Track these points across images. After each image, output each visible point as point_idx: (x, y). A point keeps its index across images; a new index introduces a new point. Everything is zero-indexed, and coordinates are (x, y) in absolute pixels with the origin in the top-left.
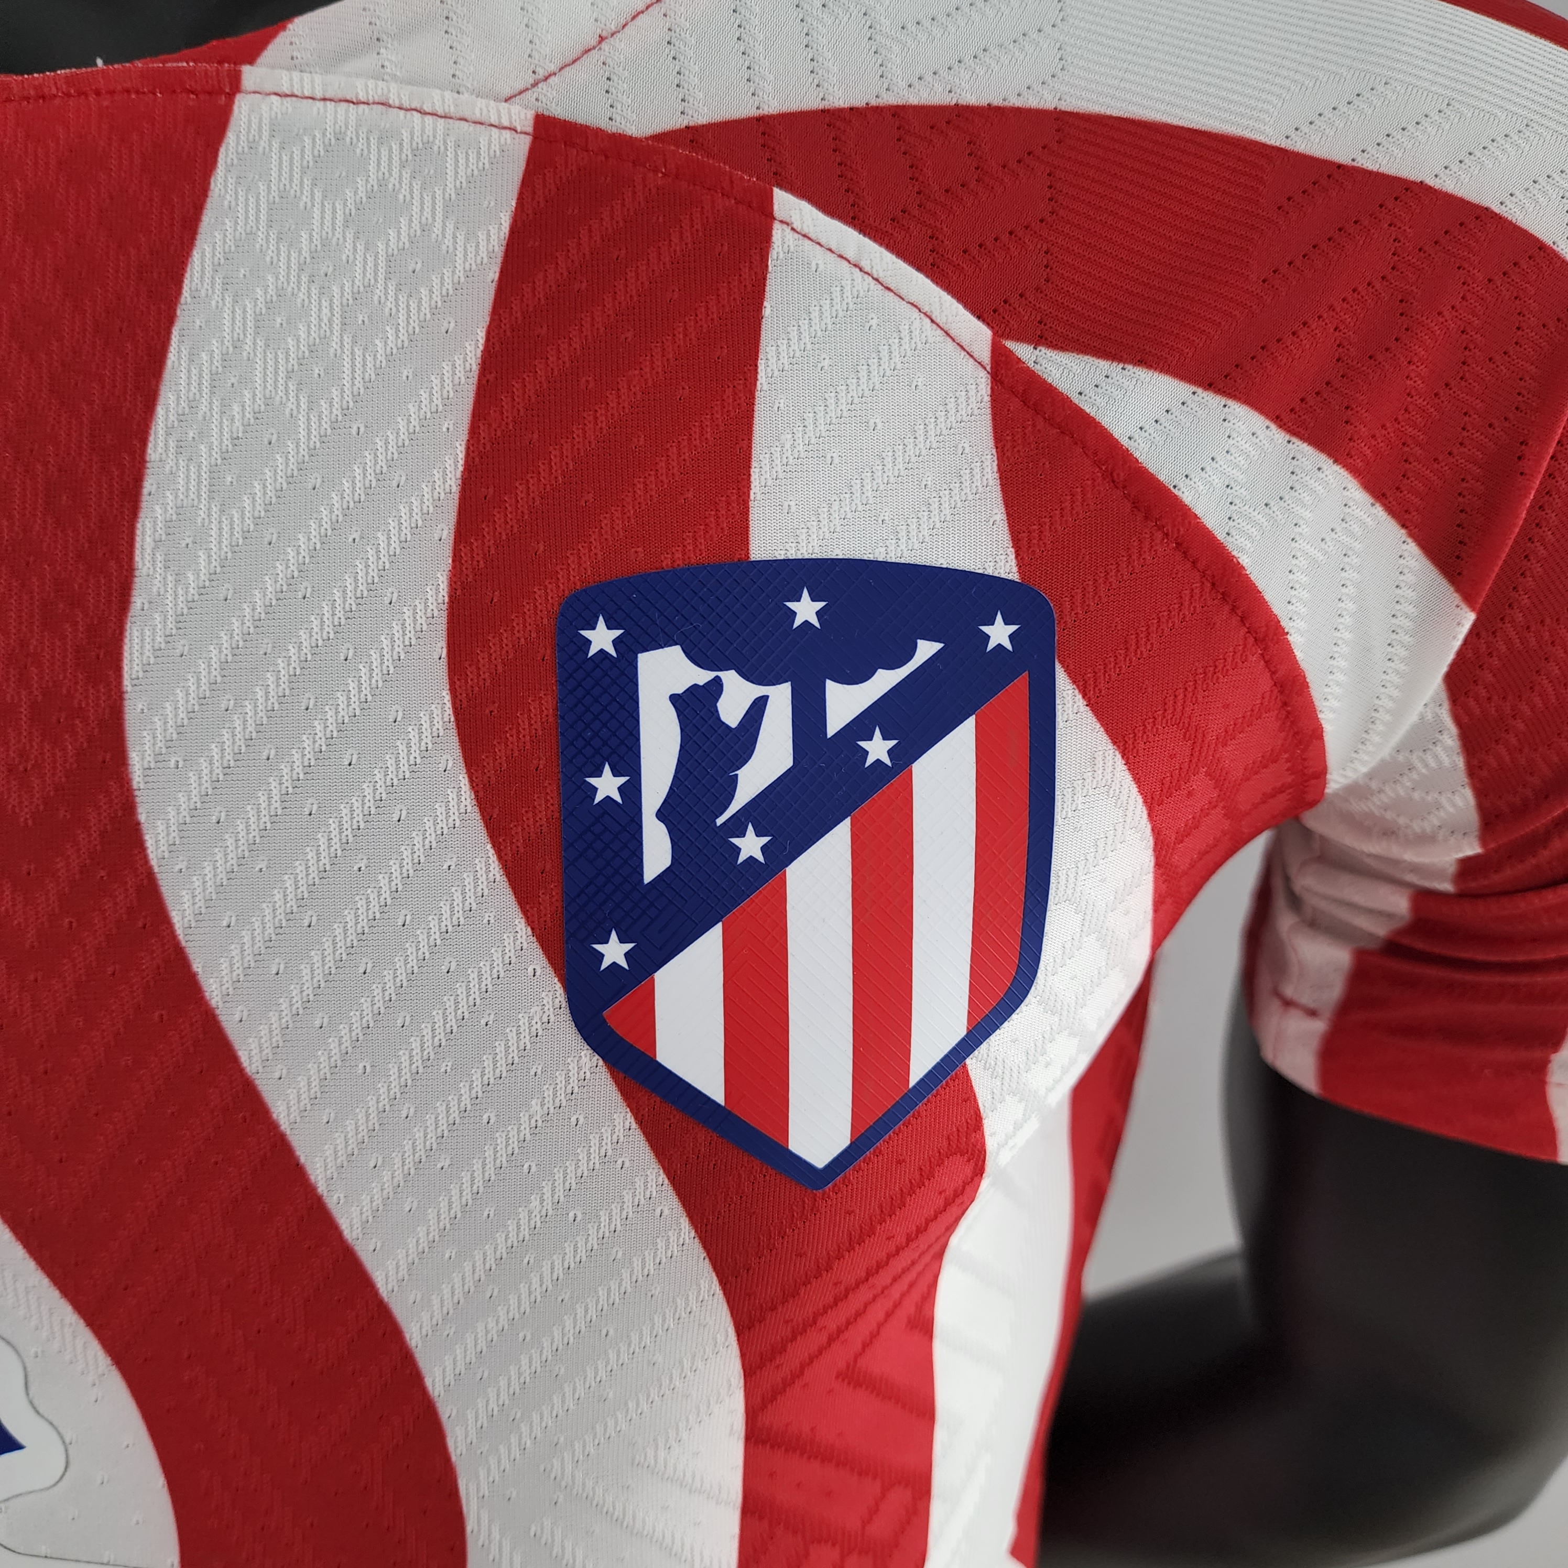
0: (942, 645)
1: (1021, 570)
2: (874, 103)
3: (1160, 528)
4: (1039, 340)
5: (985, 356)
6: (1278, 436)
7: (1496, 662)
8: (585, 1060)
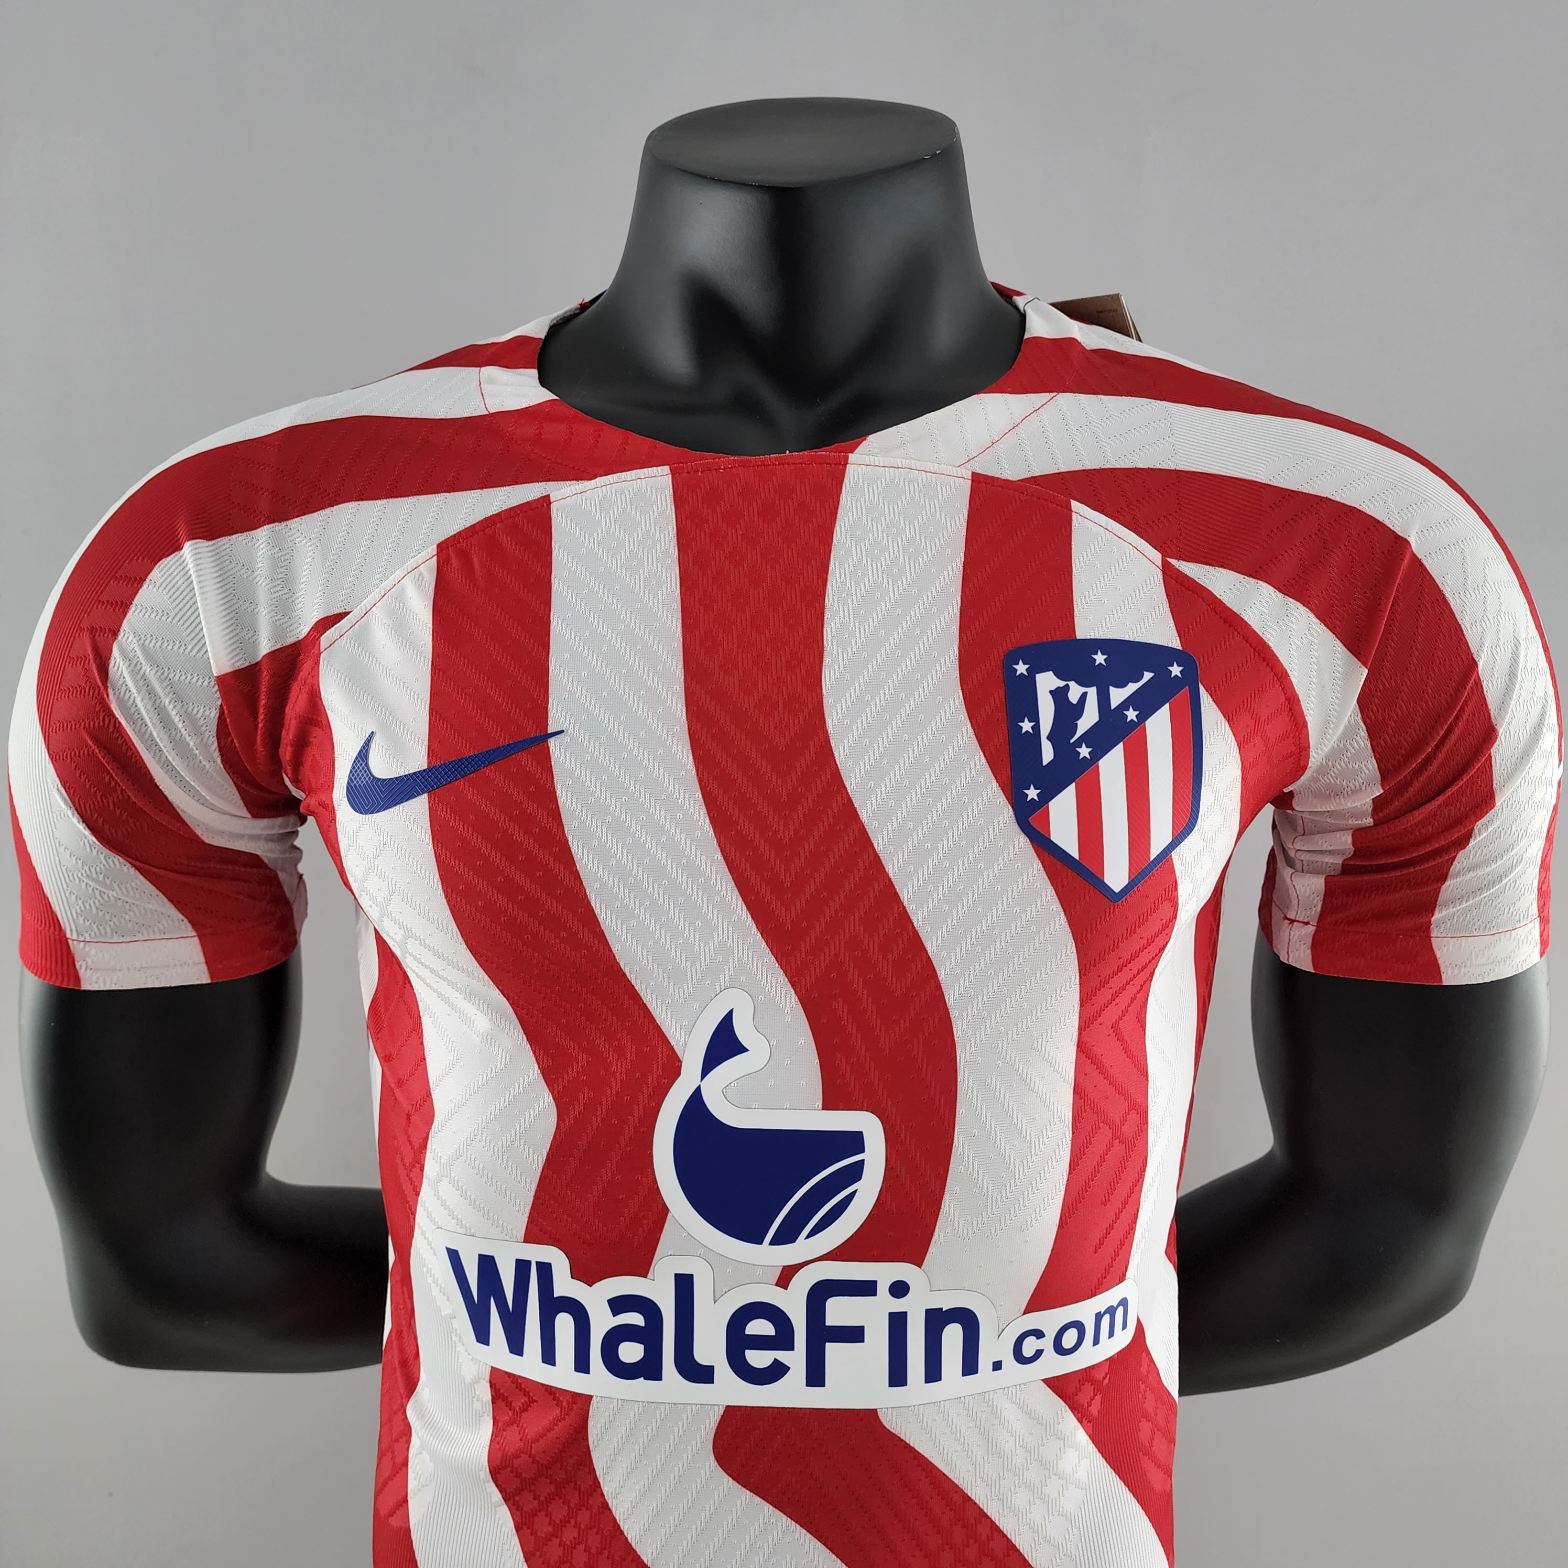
0: (1153, 674)
1: (1182, 646)
2: (1103, 467)
3: (1236, 630)
4: (1179, 558)
5: (1160, 565)
6: (1280, 595)
7: (1379, 694)
8: (1021, 839)
